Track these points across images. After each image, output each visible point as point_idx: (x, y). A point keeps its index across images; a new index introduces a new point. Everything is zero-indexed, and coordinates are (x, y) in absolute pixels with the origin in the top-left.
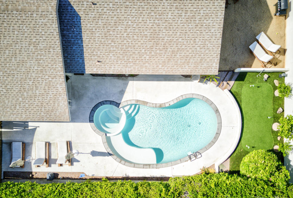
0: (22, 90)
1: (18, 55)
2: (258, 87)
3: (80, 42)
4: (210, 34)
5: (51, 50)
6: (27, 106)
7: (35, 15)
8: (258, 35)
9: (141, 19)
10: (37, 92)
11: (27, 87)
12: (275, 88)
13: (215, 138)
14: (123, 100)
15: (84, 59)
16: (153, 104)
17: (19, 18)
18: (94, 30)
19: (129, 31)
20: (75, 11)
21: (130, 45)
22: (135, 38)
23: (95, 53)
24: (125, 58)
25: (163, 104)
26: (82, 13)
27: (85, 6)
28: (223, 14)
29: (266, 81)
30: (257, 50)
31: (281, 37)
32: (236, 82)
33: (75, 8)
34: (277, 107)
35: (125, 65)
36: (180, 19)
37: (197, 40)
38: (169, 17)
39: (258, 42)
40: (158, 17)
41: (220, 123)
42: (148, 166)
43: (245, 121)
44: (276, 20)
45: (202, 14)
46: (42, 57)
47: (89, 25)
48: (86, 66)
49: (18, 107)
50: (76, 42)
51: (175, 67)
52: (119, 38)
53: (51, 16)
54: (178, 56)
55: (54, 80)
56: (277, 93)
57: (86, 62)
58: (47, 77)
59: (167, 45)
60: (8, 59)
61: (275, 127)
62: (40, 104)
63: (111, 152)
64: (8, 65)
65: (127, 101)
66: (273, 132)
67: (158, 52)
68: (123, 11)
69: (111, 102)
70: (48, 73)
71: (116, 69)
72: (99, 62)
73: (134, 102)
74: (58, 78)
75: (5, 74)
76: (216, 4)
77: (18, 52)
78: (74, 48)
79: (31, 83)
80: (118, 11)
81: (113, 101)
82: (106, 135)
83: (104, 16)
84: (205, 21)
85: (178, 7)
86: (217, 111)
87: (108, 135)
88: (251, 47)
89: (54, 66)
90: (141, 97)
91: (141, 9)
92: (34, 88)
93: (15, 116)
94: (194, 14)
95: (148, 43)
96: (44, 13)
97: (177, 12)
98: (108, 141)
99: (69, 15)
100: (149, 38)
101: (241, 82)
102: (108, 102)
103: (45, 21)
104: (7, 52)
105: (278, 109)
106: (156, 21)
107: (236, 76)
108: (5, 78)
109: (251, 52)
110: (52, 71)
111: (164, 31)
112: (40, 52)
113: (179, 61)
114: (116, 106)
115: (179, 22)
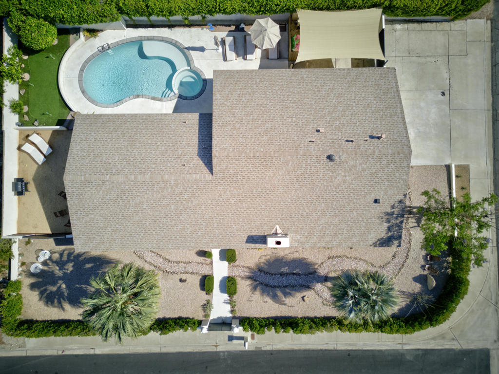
0: (252, 94)
1: (251, 120)
2: (43, 114)
3: (201, 137)
4: (81, 145)
5: (221, 125)
6: (250, 82)
7: (231, 150)
9: (143, 155)
10: (239, 93)
11: (247, 97)
12: (27, 113)
13: (85, 66)
14: (176, 99)
15: (199, 124)
16: (146, 98)
17: (245, 148)
18: (187, 146)
19: (155, 146)
20: (202, 159)
21: (155, 136)
22: (149, 141)
23: (188, 129)
24: (161, 126)
25: (136, 98)
26: (195, 159)
27: (192, 164)
28: (68, 160)
29: (36, 120)
30: (45, 148)
31: (22, 162)
32: (65, 119)
33: (202, 162)
34: (26, 96)
35: (161, 121)
36: (107, 156)
37: (93, 140)
38: (117, 158)
39: (45, 156)
40: (128, 157)
41: (80, 80)
42: (149, 38)
43: (56, 82)
45: (87, 159)
46: (230, 119)
47: (191, 150)
48: (198, 118)
49: (258, 80)
50: (203, 137)
51: (115, 120)
52: (165, 141)
53: (217, 149)
54: (112, 128)
55: (222, 102)
56: (25, 109)
57: (198, 122)
58: (228, 104)
59: (121, 136)
60: (260, 117)
61: (27, 77)
62: (238, 83)
63: (186, 50)
64: (261, 112)
65: (171, 100)
66: (29, 72)
67: (130, 131)
68: (159, 161)
69: (186, 98)
70: (227, 107)
71: (170, 117)
72: (185, 122)
73: (164, 99)
74: (219, 104)
75: (265, 105)
76: (74, 167)
77: (251, 123)
78: (207, 132)
79: (243, 99)
80: (163, 161)
81: (184, 99)
82: (191, 68)
83: (176, 157)
84: (85, 154)
85: (108, 164)
86: (83, 92)
87: (189, 68)
88: (51, 151)
89: (220, 112)
90: (158, 104)
91: (142, 162)
92: (241, 96)
93: (262, 73)
94: (95, 159)
95: (139, 137)
96: (223, 151)
97: (110, 161)
98: (189, 62)
99: (208, 157)
100: (137, 141)
101: (60, 118)
102: (189, 99)
103: (222, 146)
104: (260, 122)
105: (24, 94)
106: (129, 154)
107: (66, 124)
108: (265, 102)
109: (51, 146)
110: (223, 109)
111: (123, 147)
112: (231, 123)
113: (111, 124)
114: (182, 95)
115: (108, 154)
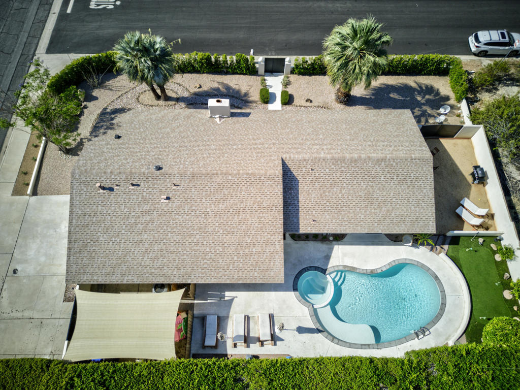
0: (239, 248)
1: (241, 213)
2: (476, 251)
3: (296, 202)
4: (423, 194)
5: (274, 208)
6: (241, 265)
7: (263, 178)
8: (462, 200)
9: (355, 181)
10: (254, 250)
11: (244, 244)
12: (495, 252)
13: (441, 309)
14: (329, 266)
15: (299, 218)
16: (363, 270)
17: (248, 180)
18: (310, 192)
19: (343, 192)
20: (294, 176)
21: (345, 204)
22: (350, 198)
23: (310, 213)
24: (340, 217)
25: (374, 269)
26: (301, 177)
27: (304, 171)
28: (433, 177)
29: (482, 245)
30: (465, 215)
31: (485, 203)
32: (450, 246)
33: (294, 173)
34: (502, 272)
35: (340, 223)
36: (393, 182)
37: (411, 200)
38: (382, 179)
39: (463, 207)
40: (371, 179)
41: (443, 291)
42: (367, 347)
43: (471, 288)
44: (475, 189)
45: (413, 177)
46: (264, 215)
47: (306, 188)
48: (300, 225)
49: (231, 268)
50: (293, 202)
51: (391, 226)
52: (334, 198)
53: (278, 179)
54: (393, 215)
55: (273, 237)
56: (498, 258)
57: (300, 221)
58: (266, 234)
59: (382, 204)
60: (231, 217)
61: (507, 295)
62: (254, 263)
63: (320, 328)
64: (229, 223)
65: (333, 267)
66: (506, 300)
67: (373, 211)
68: (338, 175)
69: (317, 269)
70: (268, 230)
71: (331, 228)
72: (313, 221)
73: (341, 268)
74: (277, 235)
75: (225, 232)
76: (424, 169)
77: (241, 210)
78: (290, 208)
79: (249, 241)
80: (334, 175)
81: (318, 267)
82: (313, 307)
83: (320, 180)
84: (416, 183)
85: (390, 171)
86: (436, 278)
87: (315, 307)
88: (457, 211)
89: (274, 224)
90: (349, 262)
91: (355, 173)
92: (252, 246)
93: (226, 277)
94: (405, 177)
95: (362, 203)
96: (271, 176)
97: (389, 175)
98: (315, 314)
99: (288, 179)
100: (363, 198)
101: (456, 246)
102: (312, 268)
103: (272, 183)
104: (231, 210)
105: (504, 274)
106: (370, 184)
107: (448, 240)
108: (224, 236)
109: (459, 217)
110: (272, 228)
111: (378, 192)
112: (262, 210)
113: (395, 220)
114: (322, 272)
115: (392, 184)
